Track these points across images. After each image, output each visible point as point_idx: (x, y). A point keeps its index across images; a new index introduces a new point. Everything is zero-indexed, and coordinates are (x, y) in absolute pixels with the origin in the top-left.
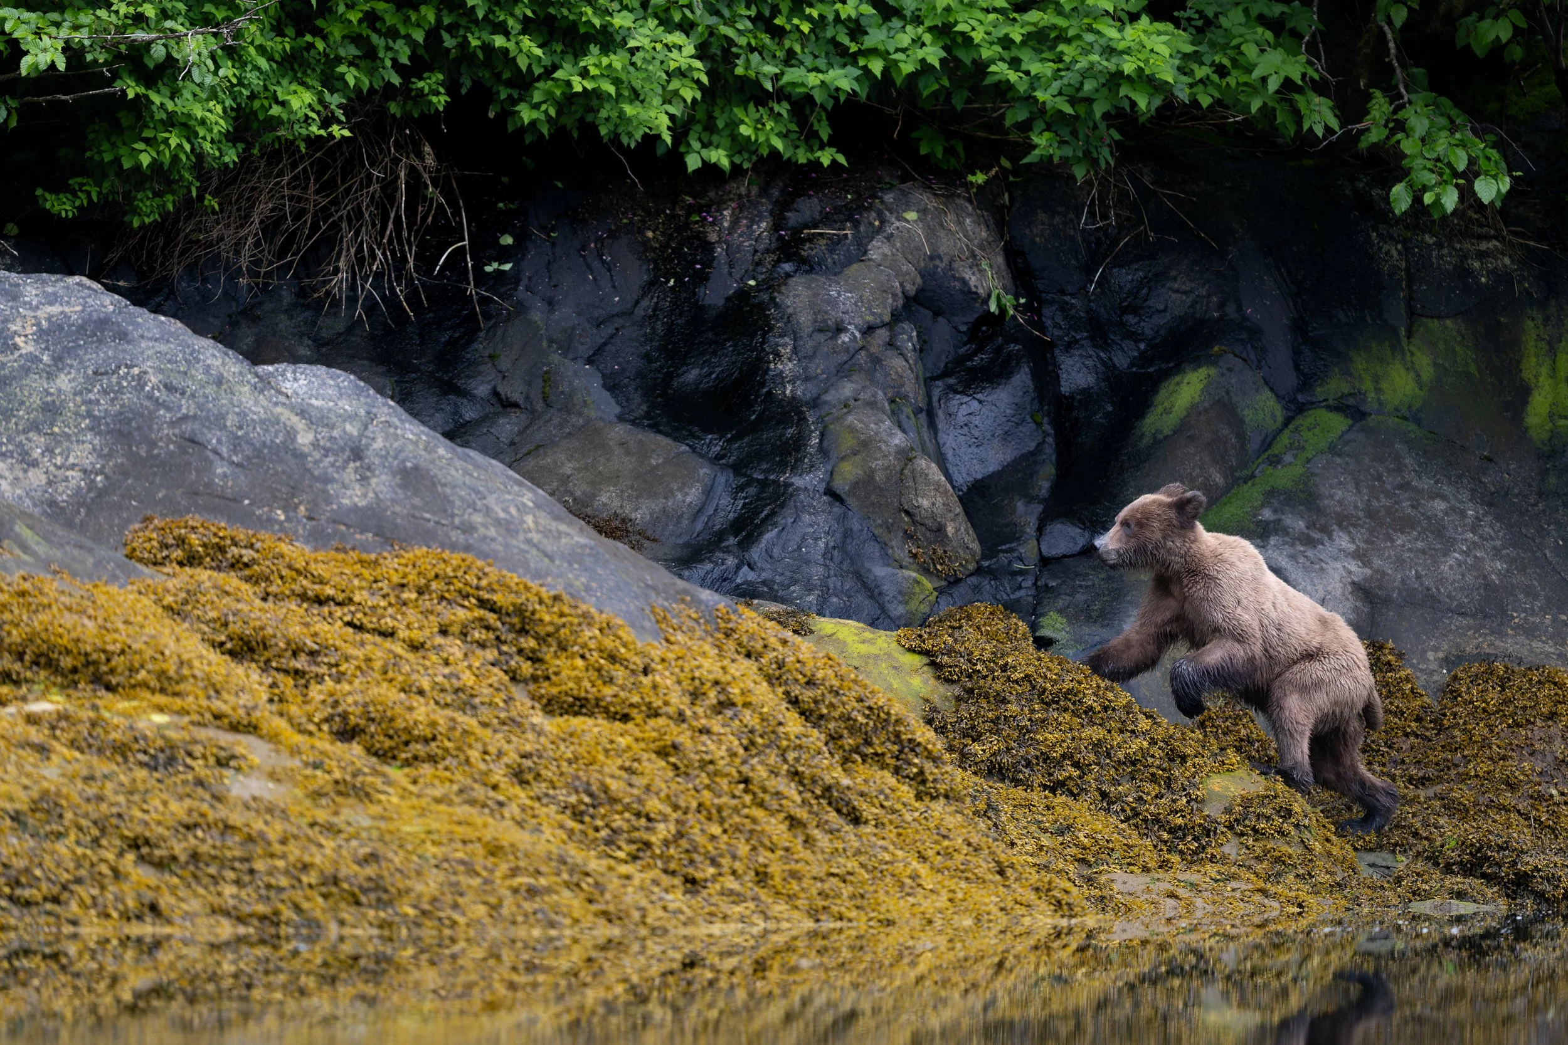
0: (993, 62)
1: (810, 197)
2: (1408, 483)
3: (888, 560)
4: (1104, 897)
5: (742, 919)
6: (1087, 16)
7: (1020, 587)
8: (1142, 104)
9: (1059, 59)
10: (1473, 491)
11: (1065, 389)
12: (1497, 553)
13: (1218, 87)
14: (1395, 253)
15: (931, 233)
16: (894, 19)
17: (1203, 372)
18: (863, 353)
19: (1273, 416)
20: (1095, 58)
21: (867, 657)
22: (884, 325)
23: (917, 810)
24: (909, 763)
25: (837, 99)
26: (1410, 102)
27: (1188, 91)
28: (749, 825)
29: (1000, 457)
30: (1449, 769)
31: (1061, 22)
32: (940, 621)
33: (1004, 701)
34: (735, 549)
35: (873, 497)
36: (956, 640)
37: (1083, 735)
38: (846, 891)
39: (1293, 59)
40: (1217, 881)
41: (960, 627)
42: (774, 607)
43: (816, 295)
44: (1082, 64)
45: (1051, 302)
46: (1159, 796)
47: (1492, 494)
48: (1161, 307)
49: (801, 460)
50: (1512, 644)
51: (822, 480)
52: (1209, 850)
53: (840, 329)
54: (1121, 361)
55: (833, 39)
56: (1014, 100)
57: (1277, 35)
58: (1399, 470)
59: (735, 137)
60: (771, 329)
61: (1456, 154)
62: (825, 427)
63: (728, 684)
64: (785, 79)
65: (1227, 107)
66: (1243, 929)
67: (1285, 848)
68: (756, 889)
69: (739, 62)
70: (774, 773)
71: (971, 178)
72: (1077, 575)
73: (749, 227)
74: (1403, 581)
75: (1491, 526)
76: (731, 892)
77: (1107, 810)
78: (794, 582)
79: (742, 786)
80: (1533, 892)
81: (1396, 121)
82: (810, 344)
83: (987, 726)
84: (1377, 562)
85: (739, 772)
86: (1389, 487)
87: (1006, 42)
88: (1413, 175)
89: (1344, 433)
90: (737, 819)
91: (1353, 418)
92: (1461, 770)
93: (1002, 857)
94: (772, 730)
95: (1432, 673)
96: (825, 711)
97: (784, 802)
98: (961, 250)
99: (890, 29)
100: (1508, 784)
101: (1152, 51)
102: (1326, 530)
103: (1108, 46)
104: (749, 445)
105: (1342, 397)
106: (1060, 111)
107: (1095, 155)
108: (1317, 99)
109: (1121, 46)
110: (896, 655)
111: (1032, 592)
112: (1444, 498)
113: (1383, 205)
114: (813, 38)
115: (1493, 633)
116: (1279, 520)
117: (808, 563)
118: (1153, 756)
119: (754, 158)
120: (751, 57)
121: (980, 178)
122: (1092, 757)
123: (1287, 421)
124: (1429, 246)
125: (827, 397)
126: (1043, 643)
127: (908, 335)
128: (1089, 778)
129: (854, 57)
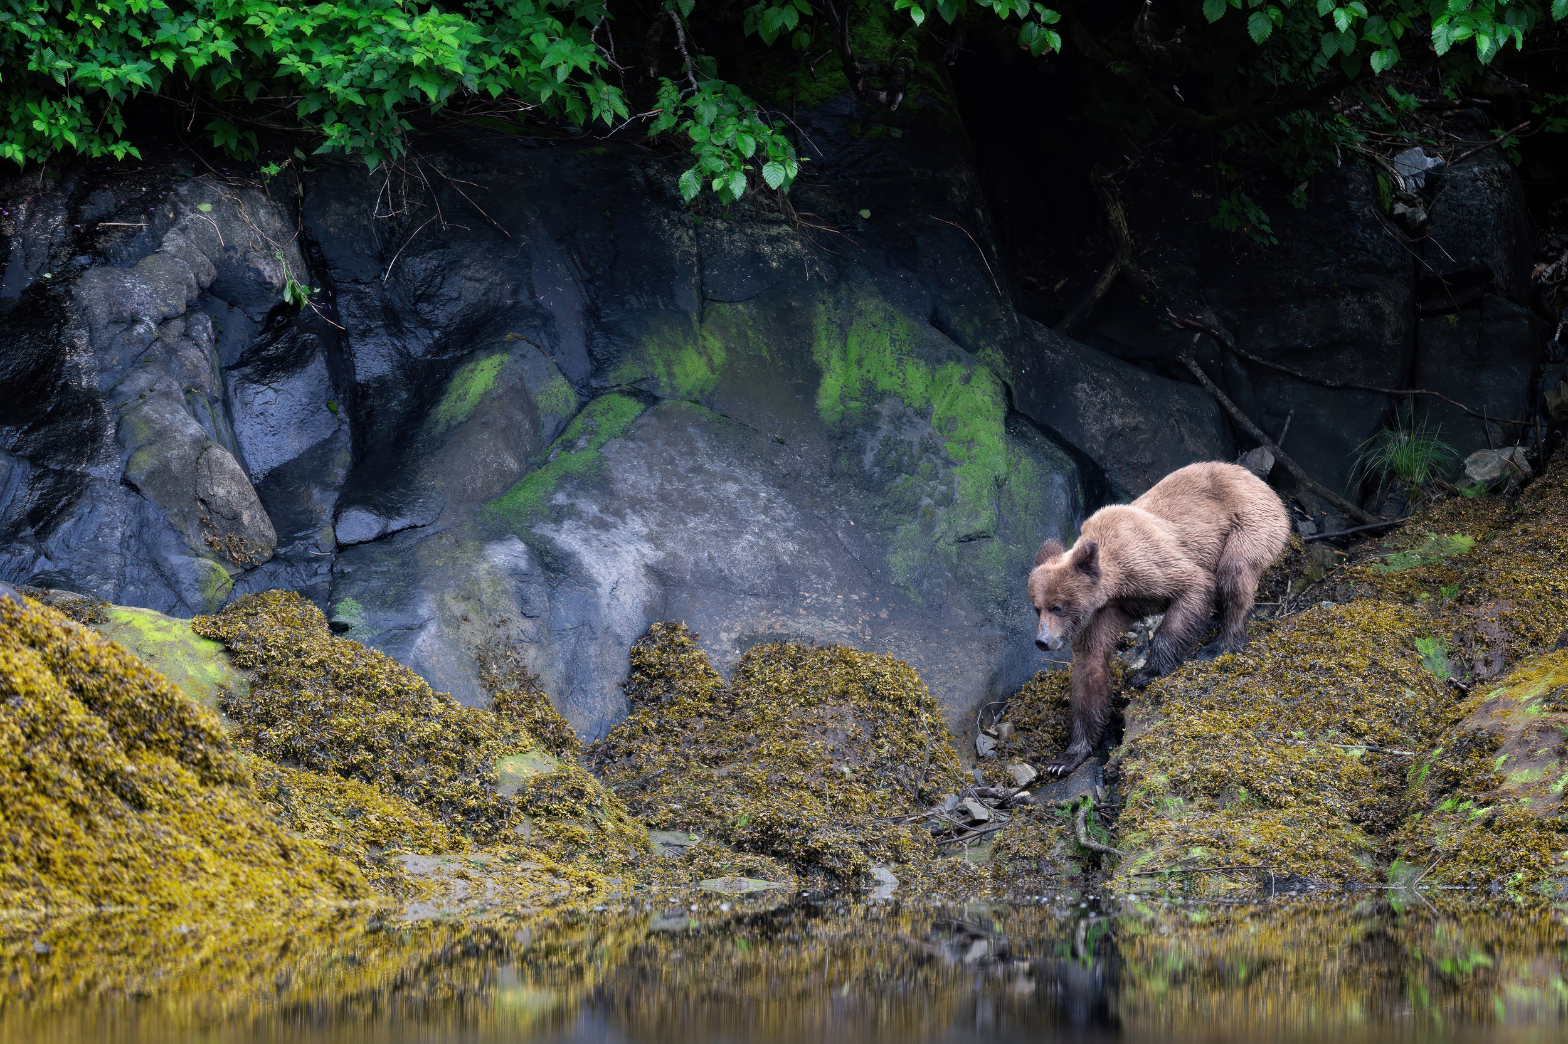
0: (283, 54)
1: (105, 190)
2: (701, 467)
3: (184, 548)
4: (394, 879)
5: (23, 905)
6: (377, 8)
7: (316, 574)
8: (432, 95)
9: (350, 51)
10: (764, 472)
11: (360, 377)
12: (789, 534)
13: (508, 77)
14: (686, 239)
15: (225, 223)
16: (186, 14)
17: (496, 359)
18: (158, 344)
19: (567, 401)
20: (384, 49)
21: (161, 645)
22: (179, 316)
23: (201, 795)
24: (194, 749)
25: (129, 93)
26: (699, 90)
27: (477, 81)
28: (30, 811)
29: (296, 445)
30: (742, 748)
31: (350, 14)
32: (237, 608)
33: (299, 686)
34: (32, 539)
35: (169, 487)
36: (250, 627)
37: (377, 719)
38: (128, 875)
39: (582, 49)
40: (506, 861)
41: (257, 614)
42: (69, 597)
43: (112, 287)
44: (372, 55)
45: (346, 291)
46: (453, 778)
47: (784, 476)
48: (455, 295)
49: (97, 450)
50: (804, 625)
51: (118, 470)
52: (503, 831)
53: (135, 321)
54: (416, 348)
55: (126, 34)
56: (306, 91)
57: (566, 25)
58: (692, 453)
59: (29, 131)
60: (66, 322)
61: (743, 140)
62: (121, 418)
63: (11, 673)
64: (79, 74)
65: (517, 97)
66: (534, 909)
67: (579, 829)
68: (38, 874)
69: (33, 57)
70: (56, 760)
71: (264, 170)
72: (373, 561)
73: (45, 221)
74: (696, 564)
75: (783, 508)
76: (13, 878)
77: (402, 793)
78: (91, 571)
79: (23, 774)
80: (823, 868)
81: (686, 109)
82: (105, 336)
83: (282, 711)
84: (670, 545)
85: (22, 760)
86: (681, 471)
87: (297, 35)
88: (702, 162)
89: (636, 418)
90: (19, 806)
91: (646, 402)
92: (754, 749)
93: (286, 841)
94: (55, 717)
95: (725, 654)
96: (109, 699)
97: (66, 789)
98: (255, 241)
99: (181, 23)
100: (800, 763)
101: (441, 41)
102: (619, 514)
103: (398, 38)
104: (46, 437)
105: (635, 382)
106: (352, 103)
107: (387, 147)
108: (605, 88)
109: (410, 37)
110: (191, 642)
111: (329, 578)
112: (736, 480)
113: (674, 192)
114: (106, 33)
115: (785, 613)
116: (573, 504)
117: (104, 552)
118: (446, 739)
119: (49, 152)
120: (45, 52)
121: (273, 170)
122: (387, 741)
123: (581, 407)
124: (721, 231)
125: (122, 388)
126: (339, 629)
127: (203, 328)
128: (384, 761)
129: (147, 51)
